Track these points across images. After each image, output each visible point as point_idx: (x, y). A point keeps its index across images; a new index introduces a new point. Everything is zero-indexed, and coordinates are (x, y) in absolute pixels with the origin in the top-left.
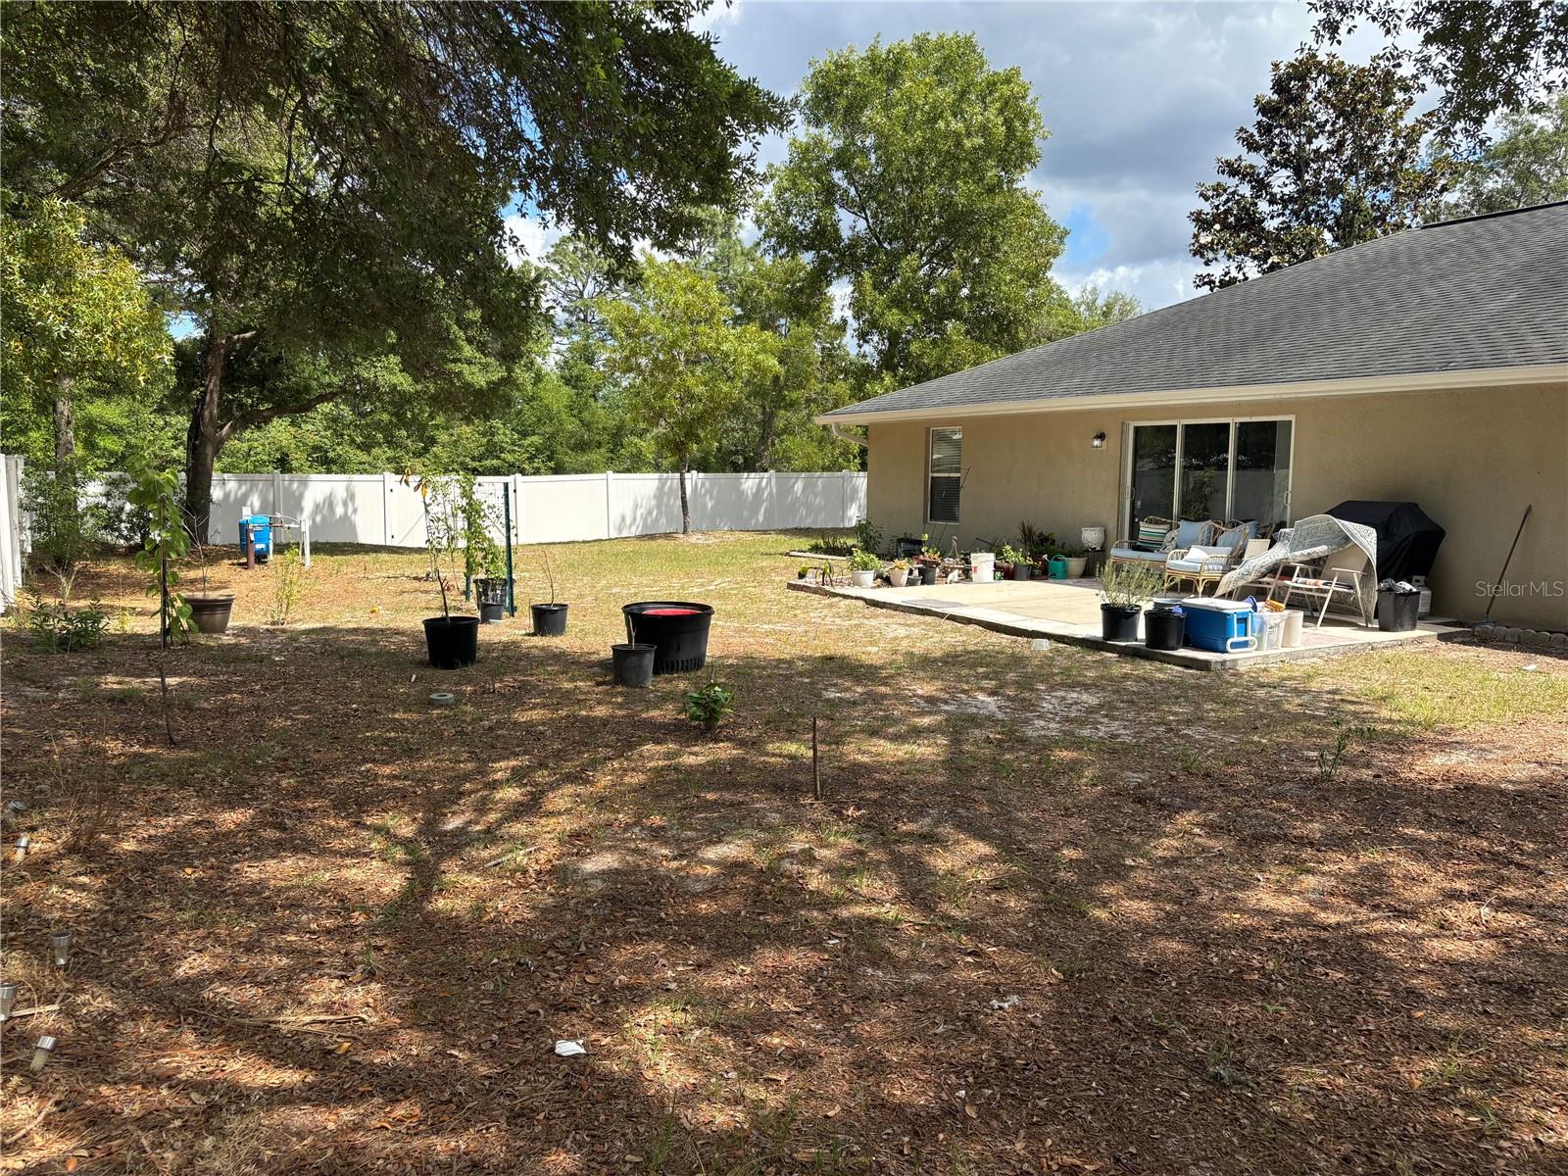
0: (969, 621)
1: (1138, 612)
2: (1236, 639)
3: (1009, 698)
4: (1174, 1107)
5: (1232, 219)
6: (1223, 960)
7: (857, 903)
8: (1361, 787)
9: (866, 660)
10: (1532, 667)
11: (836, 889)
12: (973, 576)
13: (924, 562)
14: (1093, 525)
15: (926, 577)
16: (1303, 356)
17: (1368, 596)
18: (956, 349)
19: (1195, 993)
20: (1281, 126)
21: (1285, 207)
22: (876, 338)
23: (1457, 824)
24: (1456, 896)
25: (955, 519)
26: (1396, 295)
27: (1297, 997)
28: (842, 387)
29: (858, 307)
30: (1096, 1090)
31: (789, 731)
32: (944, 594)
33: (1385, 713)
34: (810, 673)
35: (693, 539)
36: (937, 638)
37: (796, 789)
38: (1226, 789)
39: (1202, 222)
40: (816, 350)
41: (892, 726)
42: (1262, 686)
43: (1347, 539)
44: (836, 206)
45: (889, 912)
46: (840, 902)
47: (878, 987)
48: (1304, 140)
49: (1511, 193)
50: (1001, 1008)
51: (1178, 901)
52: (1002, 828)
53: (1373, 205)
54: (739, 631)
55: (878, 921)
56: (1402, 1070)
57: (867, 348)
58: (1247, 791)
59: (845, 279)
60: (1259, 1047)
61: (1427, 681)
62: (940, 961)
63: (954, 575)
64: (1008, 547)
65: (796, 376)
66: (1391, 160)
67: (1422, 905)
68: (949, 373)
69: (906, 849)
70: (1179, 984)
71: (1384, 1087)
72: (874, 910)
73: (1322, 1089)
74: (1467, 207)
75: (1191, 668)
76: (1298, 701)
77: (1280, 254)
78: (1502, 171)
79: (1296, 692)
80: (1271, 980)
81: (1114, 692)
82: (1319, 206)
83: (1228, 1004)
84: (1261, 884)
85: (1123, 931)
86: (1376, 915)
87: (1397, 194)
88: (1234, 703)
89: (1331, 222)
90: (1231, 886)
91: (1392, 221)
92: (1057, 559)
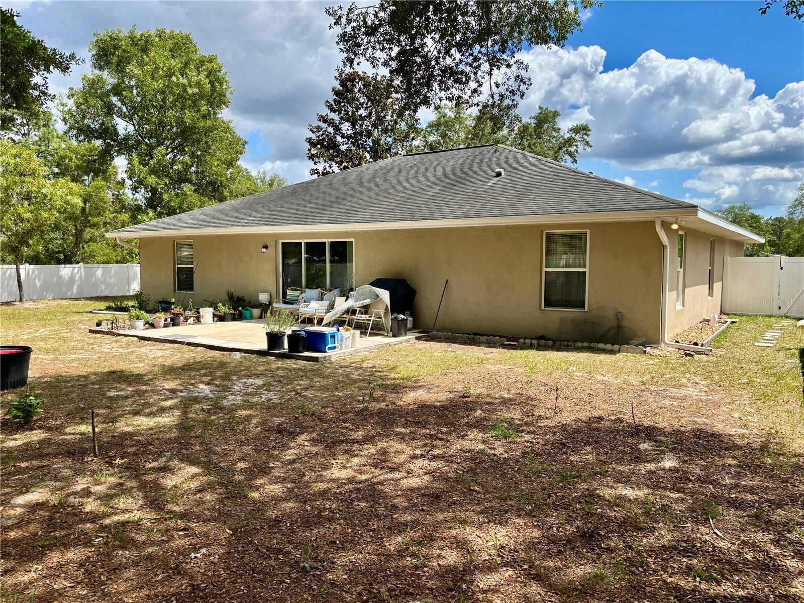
0: (197, 345)
1: (284, 335)
2: (330, 345)
3: (217, 386)
4: (282, 589)
5: (325, 143)
6: (313, 508)
7: (116, 514)
8: (380, 412)
9: (136, 371)
10: (450, 349)
11: (102, 508)
12: (202, 320)
13: (173, 314)
14: (264, 292)
15: (174, 322)
16: (356, 211)
17: (387, 322)
18: (189, 199)
19: (298, 527)
20: (344, 102)
21: (348, 140)
22: (143, 190)
23: (417, 423)
24: (415, 457)
25: (192, 289)
26: (394, 185)
27: (344, 519)
28: (125, 217)
29: (131, 173)
30: (243, 590)
31: (82, 418)
32: (185, 331)
33: (393, 375)
34: (99, 383)
35: (27, 305)
36: (179, 355)
37: (83, 452)
38: (321, 420)
39: (313, 144)
40: (109, 195)
41: (148, 408)
42: (341, 367)
43: (378, 296)
44: (115, 116)
45: (135, 515)
46: (105, 515)
47: (124, 561)
48: (355, 110)
49: (439, 143)
50: (196, 557)
51: (294, 481)
52: (206, 457)
53: (385, 143)
54: (54, 360)
55: (128, 522)
56: (387, 544)
57: (138, 196)
58: (331, 420)
59: (123, 157)
60: (326, 548)
61: (410, 359)
62: (164, 538)
63: (191, 320)
64: (220, 304)
65: (96, 209)
66: (392, 123)
67: (401, 464)
68: (186, 211)
69: (150, 477)
70: (291, 524)
71: (379, 555)
72: (127, 516)
73: (352, 562)
74: (423, 148)
75: (310, 361)
76: (357, 373)
77: (348, 162)
78: (435, 133)
79: (357, 369)
80: (334, 513)
81: (271, 377)
82: (363, 141)
83: (313, 530)
84: (334, 465)
85: (266, 502)
86: (382, 472)
87: (395, 139)
88: (328, 377)
89: (368, 149)
90: (320, 469)
91: (394, 151)
92: (246, 310)
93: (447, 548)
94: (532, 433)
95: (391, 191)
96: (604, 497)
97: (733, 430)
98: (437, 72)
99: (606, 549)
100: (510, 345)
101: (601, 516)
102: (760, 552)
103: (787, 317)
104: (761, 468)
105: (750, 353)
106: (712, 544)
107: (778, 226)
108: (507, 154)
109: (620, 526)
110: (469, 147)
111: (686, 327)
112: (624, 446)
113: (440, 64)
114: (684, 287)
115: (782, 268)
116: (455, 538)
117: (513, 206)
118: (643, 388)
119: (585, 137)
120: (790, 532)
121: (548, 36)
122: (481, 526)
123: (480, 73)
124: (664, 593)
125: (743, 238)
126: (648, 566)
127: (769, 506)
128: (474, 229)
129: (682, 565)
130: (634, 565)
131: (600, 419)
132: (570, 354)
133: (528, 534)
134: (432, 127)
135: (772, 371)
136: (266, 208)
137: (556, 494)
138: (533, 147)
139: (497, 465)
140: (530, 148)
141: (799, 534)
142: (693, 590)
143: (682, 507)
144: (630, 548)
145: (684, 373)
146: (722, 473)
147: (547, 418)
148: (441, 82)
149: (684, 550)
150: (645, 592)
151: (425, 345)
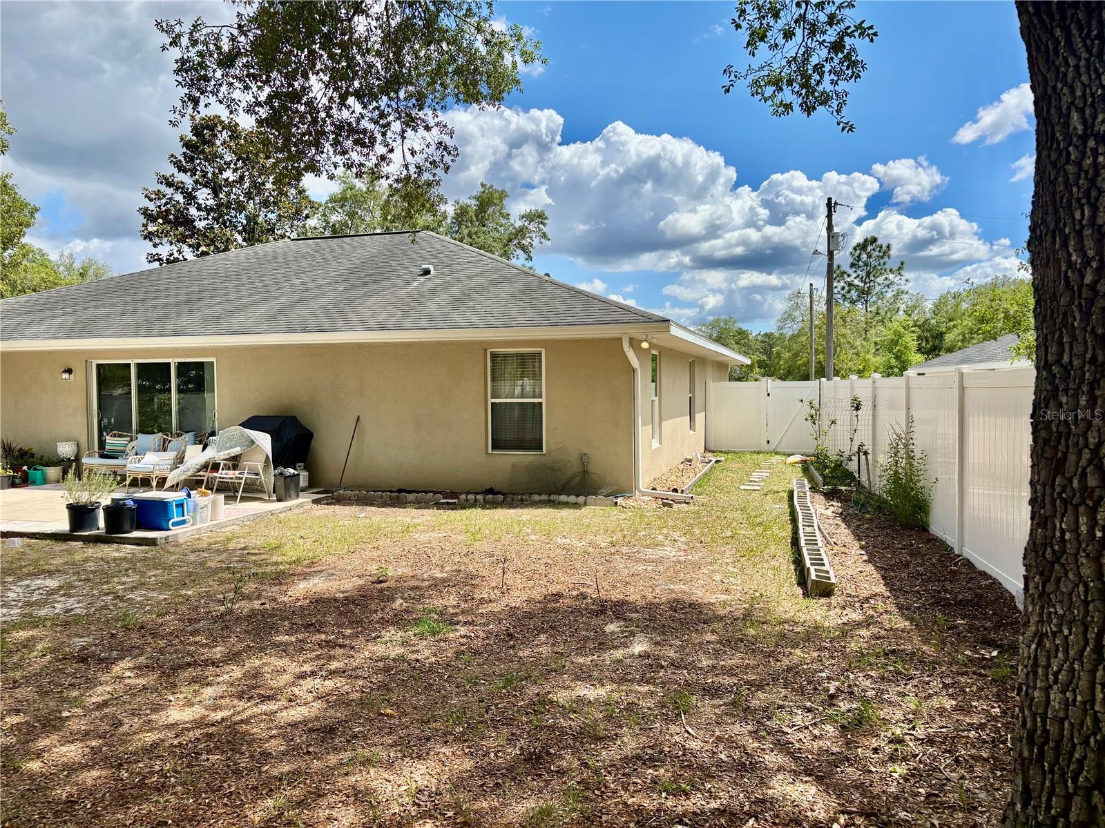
1: (98, 507)
2: (176, 519)
5: (171, 217)
6: (131, 774)
8: (252, 614)
10: (363, 515)
14: (67, 441)
16: (218, 318)
17: (268, 479)
19: (105, 808)
20: (200, 159)
21: (208, 214)
23: (308, 626)
24: (302, 676)
26: (276, 281)
27: (183, 784)
33: (274, 559)
38: (154, 635)
39: (150, 217)
42: (194, 551)
43: (253, 442)
48: (217, 171)
49: (345, 224)
51: (102, 736)
53: (266, 221)
56: (249, 813)
58: (171, 634)
61: (302, 533)
66: (274, 194)
67: (280, 689)
70: (93, 805)
74: (322, 230)
75: (141, 545)
76: (219, 559)
77: (207, 246)
78: (340, 210)
79: (218, 551)
80: (167, 777)
81: (74, 574)
82: (231, 216)
83: (130, 808)
84: (172, 703)
85: (51, 774)
86: (249, 704)
87: (279, 216)
88: (170, 568)
89: (240, 228)
90: (148, 712)
91: (279, 232)
92: (35, 469)
93: (340, 805)
94: (470, 624)
95: (273, 289)
96: (557, 702)
97: (714, 597)
98: (329, 128)
99: (557, 772)
100: (447, 503)
101: (552, 729)
102: (736, 748)
103: (776, 453)
104: (742, 642)
105: (735, 499)
106: (683, 746)
107: (768, 342)
108: (438, 246)
109: (575, 738)
110: (388, 232)
111: (665, 470)
112: (587, 630)
113: (332, 117)
114: (661, 419)
115: (769, 395)
116: (354, 787)
117: (446, 315)
118: (613, 550)
119: (541, 226)
120: (769, 718)
121: (479, 93)
122: (391, 764)
123: (389, 134)
124: (623, 819)
125: (725, 358)
126: (606, 787)
127: (749, 689)
128: (395, 345)
129: (646, 778)
130: (589, 789)
131: (558, 595)
132: (525, 511)
133: (456, 766)
134: (335, 202)
135: (758, 520)
136: (70, 310)
137: (496, 705)
138: (474, 236)
139: (420, 675)
140: (471, 238)
141: (780, 720)
142: (658, 810)
143: (650, 703)
144: (586, 765)
145: (661, 528)
146: (699, 653)
147: (490, 601)
148: (336, 143)
149: (650, 758)
150: (600, 822)
151: (326, 511)
